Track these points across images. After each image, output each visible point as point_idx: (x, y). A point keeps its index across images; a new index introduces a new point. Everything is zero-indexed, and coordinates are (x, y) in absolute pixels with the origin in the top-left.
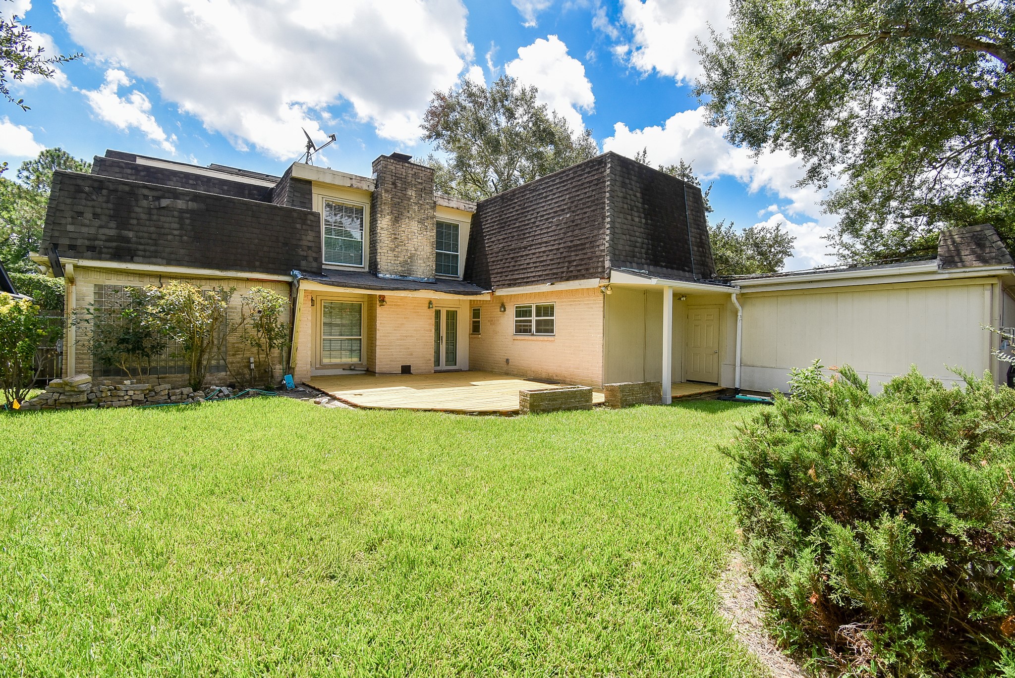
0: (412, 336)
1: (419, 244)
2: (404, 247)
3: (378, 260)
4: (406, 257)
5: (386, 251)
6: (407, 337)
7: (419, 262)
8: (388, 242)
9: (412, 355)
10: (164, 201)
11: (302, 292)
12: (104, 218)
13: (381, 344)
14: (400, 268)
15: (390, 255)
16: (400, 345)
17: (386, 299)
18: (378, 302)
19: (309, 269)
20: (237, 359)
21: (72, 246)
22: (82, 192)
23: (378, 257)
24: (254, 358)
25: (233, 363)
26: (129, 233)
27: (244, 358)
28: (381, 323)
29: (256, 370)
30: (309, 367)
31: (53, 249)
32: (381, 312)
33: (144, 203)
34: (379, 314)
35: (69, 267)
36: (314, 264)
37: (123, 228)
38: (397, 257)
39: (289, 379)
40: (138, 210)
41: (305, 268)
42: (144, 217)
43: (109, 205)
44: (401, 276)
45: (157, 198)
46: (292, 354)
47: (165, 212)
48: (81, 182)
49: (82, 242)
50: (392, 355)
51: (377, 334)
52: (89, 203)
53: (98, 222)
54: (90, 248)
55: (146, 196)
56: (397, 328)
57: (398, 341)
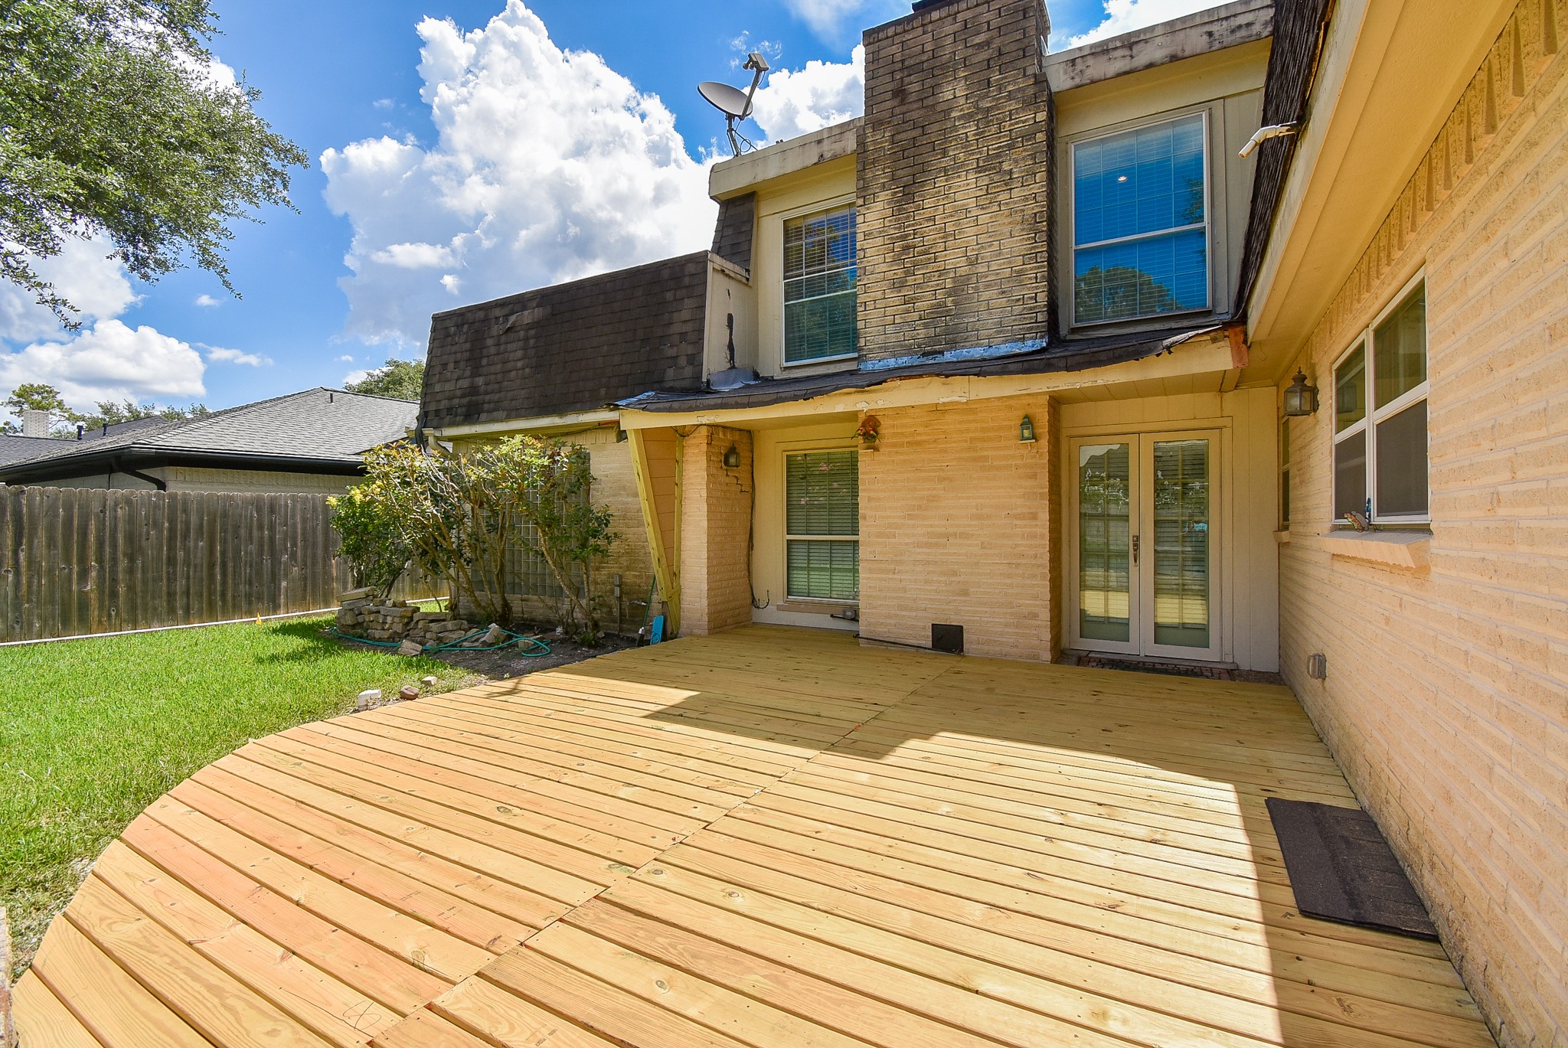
0: (964, 536)
1: (982, 239)
2: (932, 267)
3: (860, 325)
4: (940, 294)
5: (879, 295)
6: (947, 536)
7: (985, 295)
8: (883, 267)
9: (965, 593)
10: (512, 319)
11: (631, 437)
12: (462, 365)
13: (871, 557)
14: (922, 333)
15: (890, 302)
16: (928, 563)
17: (882, 430)
18: (861, 440)
19: (678, 384)
20: (602, 576)
21: (437, 412)
22: (448, 335)
23: (860, 316)
24: (621, 577)
25: (596, 583)
26: (480, 381)
27: (611, 576)
28: (870, 499)
29: (626, 602)
30: (705, 602)
31: (424, 419)
32: (868, 466)
33: (495, 330)
34: (863, 473)
35: (431, 440)
36: (688, 371)
37: (473, 376)
38: (912, 301)
39: (657, 623)
40: (490, 342)
41: (671, 384)
42: (493, 350)
43: (468, 346)
44: (925, 354)
45: (506, 317)
46: (658, 571)
47: (511, 335)
48: (448, 323)
49: (444, 404)
50: (905, 590)
51: (862, 529)
52: (454, 349)
53: (458, 372)
54: (450, 410)
55: (497, 318)
56: (916, 512)
57: (920, 550)
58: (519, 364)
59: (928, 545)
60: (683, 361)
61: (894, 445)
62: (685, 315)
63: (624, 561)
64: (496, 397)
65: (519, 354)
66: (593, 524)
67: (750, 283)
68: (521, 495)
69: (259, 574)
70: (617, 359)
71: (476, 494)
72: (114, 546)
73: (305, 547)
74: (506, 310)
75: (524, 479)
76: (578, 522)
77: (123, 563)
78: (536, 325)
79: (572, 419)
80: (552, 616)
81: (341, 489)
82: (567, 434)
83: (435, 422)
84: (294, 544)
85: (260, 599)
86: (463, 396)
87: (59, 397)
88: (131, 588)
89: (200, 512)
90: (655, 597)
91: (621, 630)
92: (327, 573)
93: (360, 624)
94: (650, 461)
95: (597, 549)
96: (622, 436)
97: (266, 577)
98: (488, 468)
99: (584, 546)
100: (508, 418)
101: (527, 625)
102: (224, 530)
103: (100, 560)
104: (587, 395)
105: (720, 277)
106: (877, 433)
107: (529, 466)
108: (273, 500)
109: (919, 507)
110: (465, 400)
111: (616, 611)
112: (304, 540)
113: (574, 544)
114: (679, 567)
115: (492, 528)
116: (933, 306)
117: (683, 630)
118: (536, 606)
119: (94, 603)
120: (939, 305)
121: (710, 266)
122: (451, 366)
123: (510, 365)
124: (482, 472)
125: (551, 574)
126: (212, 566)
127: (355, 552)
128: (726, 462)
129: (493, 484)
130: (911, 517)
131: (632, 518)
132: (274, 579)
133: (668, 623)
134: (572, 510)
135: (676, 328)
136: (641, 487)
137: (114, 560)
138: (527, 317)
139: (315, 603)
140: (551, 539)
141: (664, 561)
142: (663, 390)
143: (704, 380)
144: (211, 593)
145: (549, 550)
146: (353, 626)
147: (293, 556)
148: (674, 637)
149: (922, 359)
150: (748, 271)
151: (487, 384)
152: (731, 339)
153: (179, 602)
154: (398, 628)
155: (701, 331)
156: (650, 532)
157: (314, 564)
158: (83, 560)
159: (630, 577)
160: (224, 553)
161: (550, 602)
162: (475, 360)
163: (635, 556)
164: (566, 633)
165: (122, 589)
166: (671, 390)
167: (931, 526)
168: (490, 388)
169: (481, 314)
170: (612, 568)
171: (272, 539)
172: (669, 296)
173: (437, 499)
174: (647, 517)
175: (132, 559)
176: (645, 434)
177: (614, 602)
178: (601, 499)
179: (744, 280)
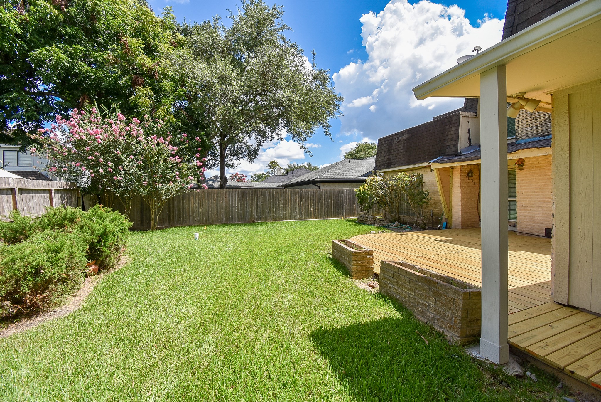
3: (516, 128)
4: (548, 115)
5: (524, 118)
10: (400, 138)
11: (435, 171)
12: (386, 152)
13: (521, 205)
14: (541, 129)
15: (528, 120)
16: (544, 207)
17: (525, 163)
18: (517, 167)
19: (450, 154)
20: (427, 210)
21: (380, 166)
22: (382, 144)
23: (516, 125)
24: (433, 211)
25: (425, 212)
26: (391, 156)
27: (429, 210)
28: (521, 186)
29: (434, 218)
30: (460, 219)
31: (377, 167)
32: (519, 175)
33: (395, 142)
34: (518, 178)
35: (378, 173)
36: (453, 149)
37: (390, 155)
38: (537, 118)
39: (444, 225)
40: (393, 145)
41: (448, 154)
42: (394, 148)
43: (387, 147)
44: (541, 136)
45: (398, 138)
46: (444, 209)
47: (400, 143)
48: (382, 141)
49: (382, 163)
50: (534, 217)
51: (518, 195)
52: (384, 148)
53: (385, 155)
54: (383, 165)
55: (395, 139)
56: (539, 190)
57: (540, 203)
58: (402, 151)
59: (544, 201)
60: (452, 146)
61: (530, 168)
62: (453, 132)
63: (434, 206)
64: (395, 160)
65: (402, 148)
66: (424, 195)
67: (477, 117)
68: (403, 188)
69: (340, 207)
70: (431, 147)
71: (391, 188)
72: (315, 201)
73: (349, 201)
74: (398, 136)
75: (404, 184)
76: (419, 195)
77: (317, 205)
78: (406, 139)
79: (417, 166)
80: (412, 221)
81: (357, 187)
82: (416, 169)
83: (379, 168)
84: (347, 201)
85: (340, 214)
86: (386, 161)
87: (278, 163)
88: (318, 210)
89: (329, 193)
90: (444, 217)
91: (433, 226)
92: (353, 208)
93: (363, 220)
94: (441, 177)
95: (425, 202)
96: (432, 170)
97: (341, 209)
98: (395, 181)
99: (421, 201)
100: (399, 166)
101: (405, 223)
102: (334, 198)
103: (313, 204)
104: (422, 158)
105: (465, 118)
106: (523, 164)
107: (406, 180)
108: (342, 190)
109: (540, 188)
110: (387, 162)
111: (431, 221)
112: (349, 200)
113: (418, 201)
114: (451, 208)
115: (396, 197)
116: (545, 120)
117: (453, 227)
118: (408, 218)
119: (312, 213)
120: (547, 119)
121: (461, 116)
122: (383, 153)
123: (399, 152)
124: (394, 182)
125: (412, 210)
126: (331, 206)
127: (361, 203)
128: (468, 175)
129: (396, 185)
130: (537, 192)
131: (436, 193)
132: (343, 209)
133: (448, 225)
134: (417, 192)
135: (449, 137)
136: (438, 184)
137: (315, 204)
138: (404, 137)
139: (351, 216)
140: (412, 199)
141: (446, 206)
142: (445, 156)
143: (459, 151)
144: (331, 212)
145: (411, 202)
146: (362, 221)
147: (347, 203)
148: (450, 228)
149: (540, 138)
150: (476, 113)
151: (393, 157)
152: (469, 137)
153: (326, 214)
154: (373, 221)
155: (458, 137)
156: (441, 198)
157: (351, 206)
158: (311, 204)
159: (436, 211)
160: (334, 202)
161: (412, 217)
162: (390, 151)
163: (437, 204)
164: (416, 225)
165: (317, 210)
166: (448, 155)
167: (545, 195)
168: (394, 158)
169: (391, 138)
170: (430, 208)
171: (342, 199)
172: (447, 127)
173: (382, 189)
174: (440, 193)
175: (318, 204)
176: (439, 170)
177: (430, 218)
178: (426, 188)
179: (475, 116)
